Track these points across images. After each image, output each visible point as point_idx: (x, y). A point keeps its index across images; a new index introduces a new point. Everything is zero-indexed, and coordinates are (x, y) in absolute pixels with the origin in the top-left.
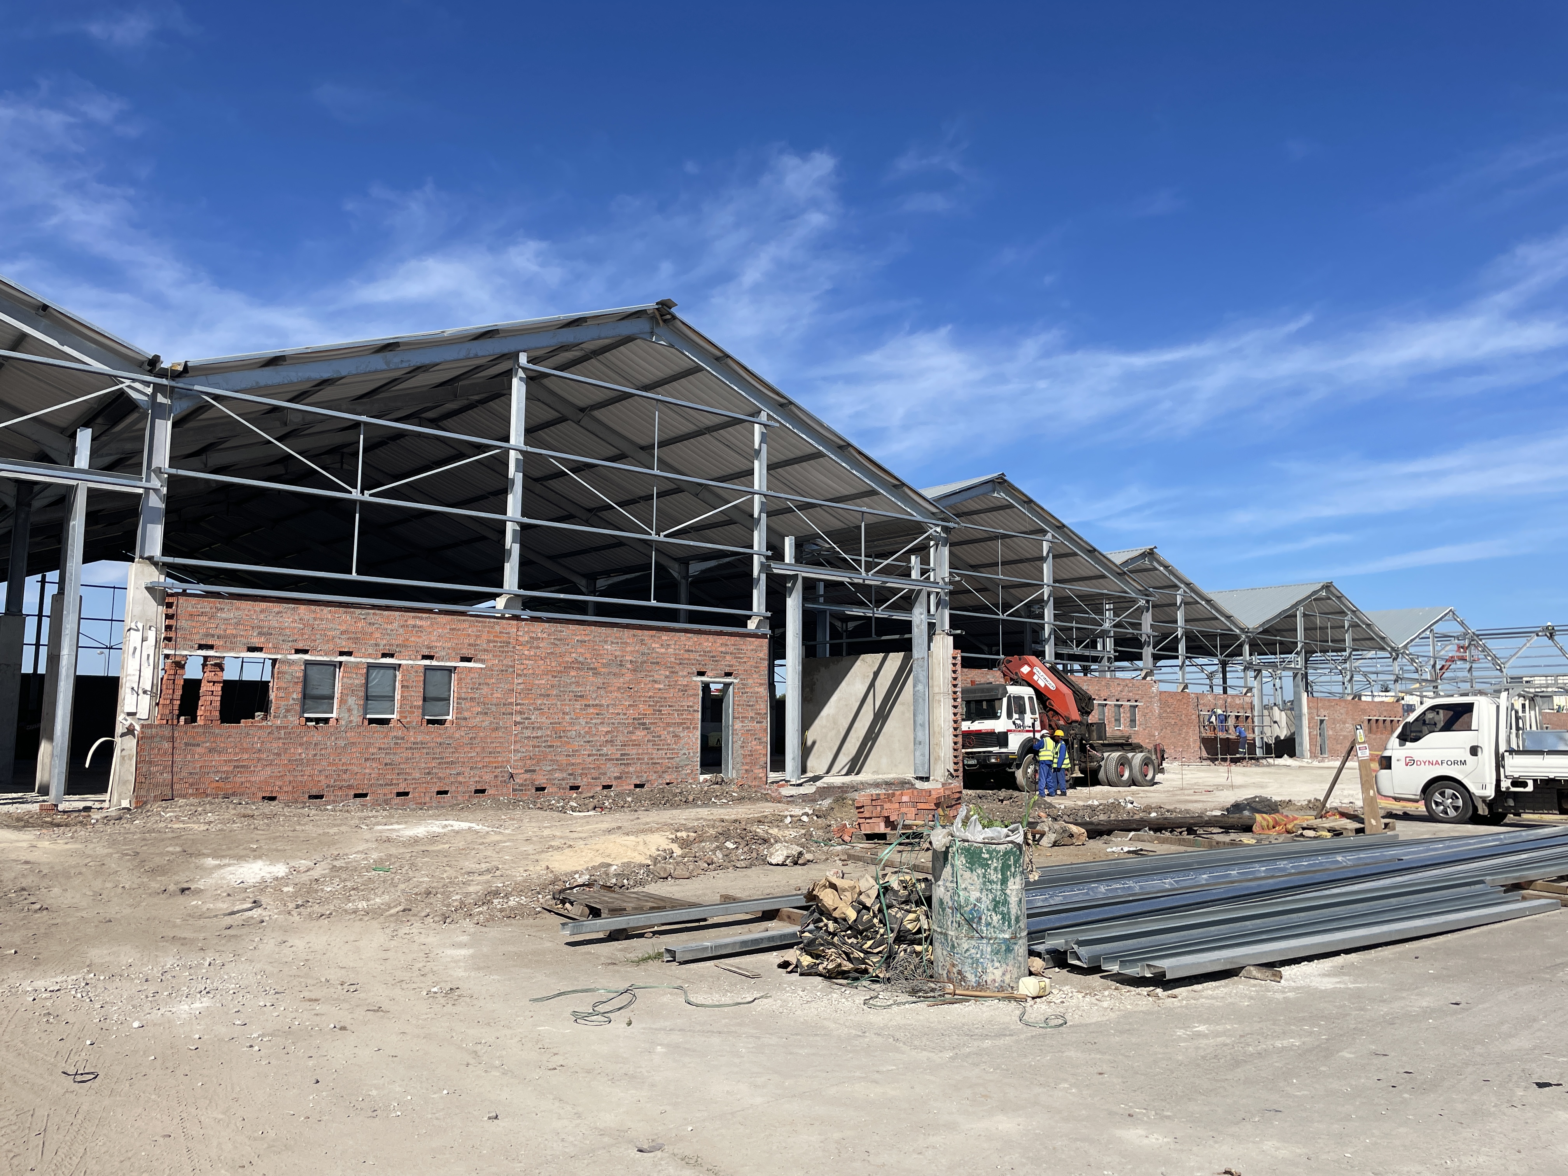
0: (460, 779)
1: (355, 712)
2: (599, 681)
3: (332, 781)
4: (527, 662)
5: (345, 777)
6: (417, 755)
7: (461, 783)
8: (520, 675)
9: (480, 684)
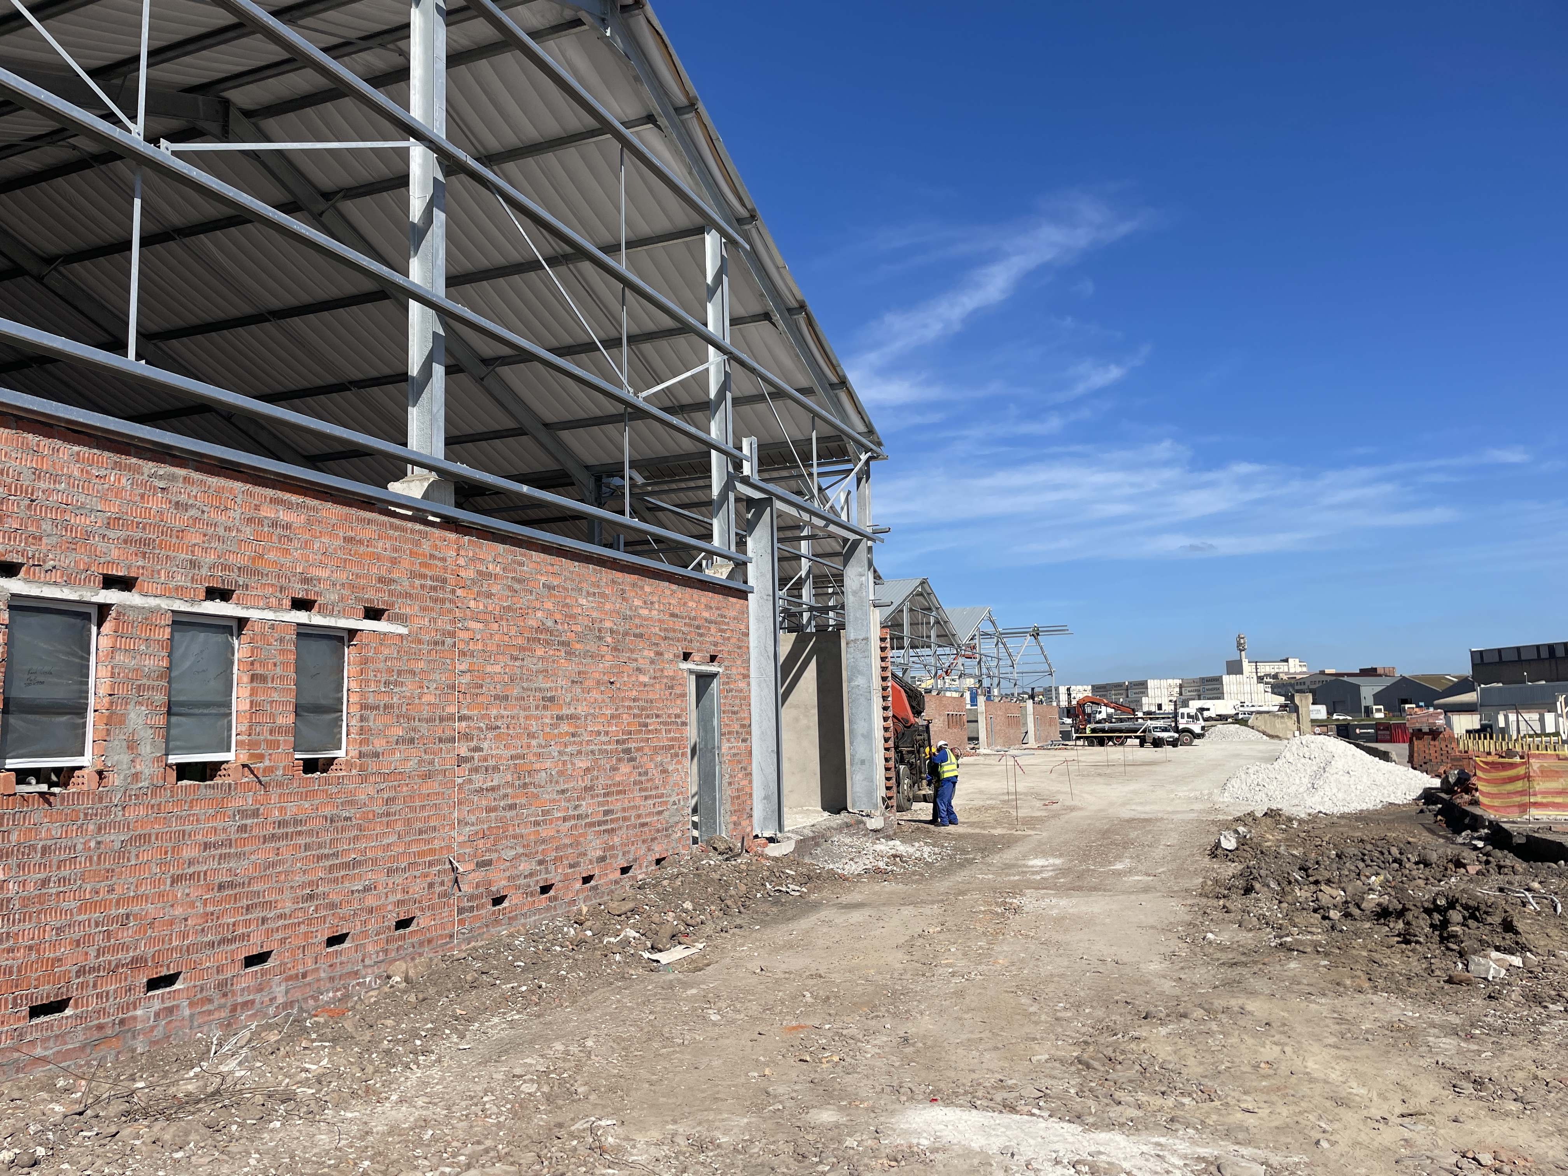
0: (370, 901)
1: (146, 749)
2: (572, 667)
3: (93, 954)
4: (473, 625)
5: (126, 936)
6: (286, 854)
7: (371, 911)
8: (463, 654)
9: (399, 673)
